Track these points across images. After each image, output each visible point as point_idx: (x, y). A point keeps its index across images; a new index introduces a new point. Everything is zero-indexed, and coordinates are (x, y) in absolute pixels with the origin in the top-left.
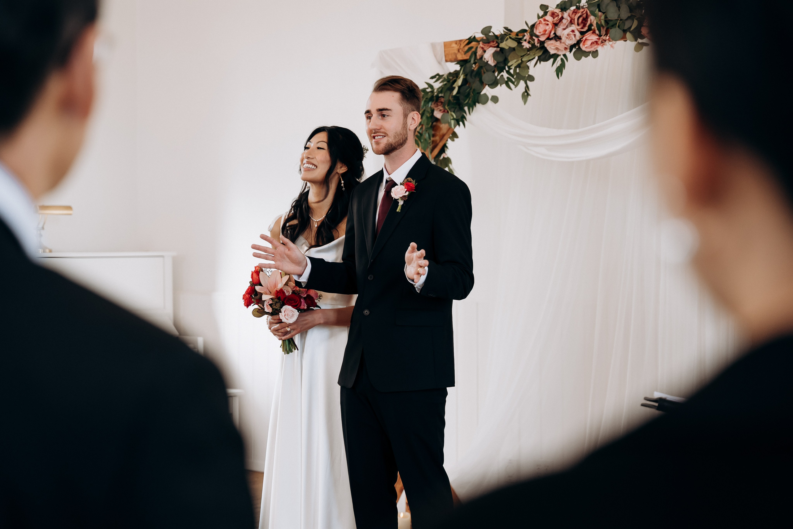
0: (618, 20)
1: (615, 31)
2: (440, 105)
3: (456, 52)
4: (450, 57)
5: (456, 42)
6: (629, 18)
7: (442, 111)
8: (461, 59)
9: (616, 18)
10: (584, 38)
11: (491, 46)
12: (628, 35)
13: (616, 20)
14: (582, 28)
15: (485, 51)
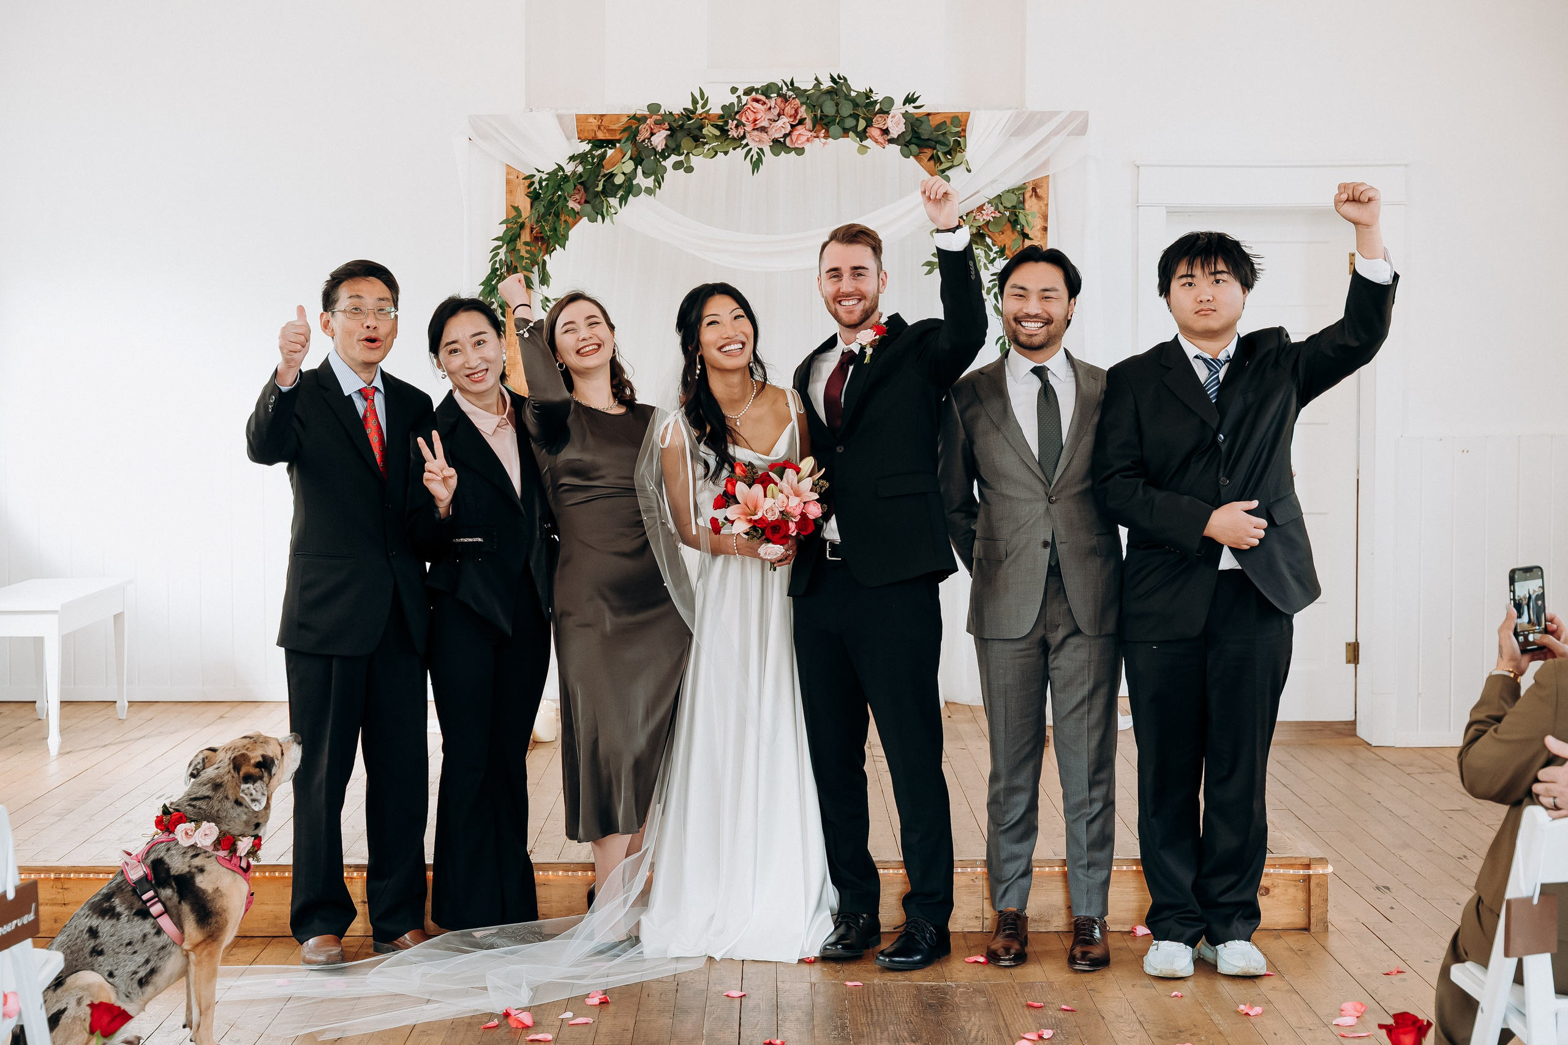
0: (837, 116)
1: (835, 129)
2: (577, 194)
3: (596, 129)
4: (586, 134)
5: (595, 116)
6: (851, 116)
7: (578, 201)
8: (604, 138)
9: (833, 114)
10: (796, 133)
11: (663, 129)
12: (851, 133)
13: (833, 116)
14: (793, 121)
15: (652, 134)
